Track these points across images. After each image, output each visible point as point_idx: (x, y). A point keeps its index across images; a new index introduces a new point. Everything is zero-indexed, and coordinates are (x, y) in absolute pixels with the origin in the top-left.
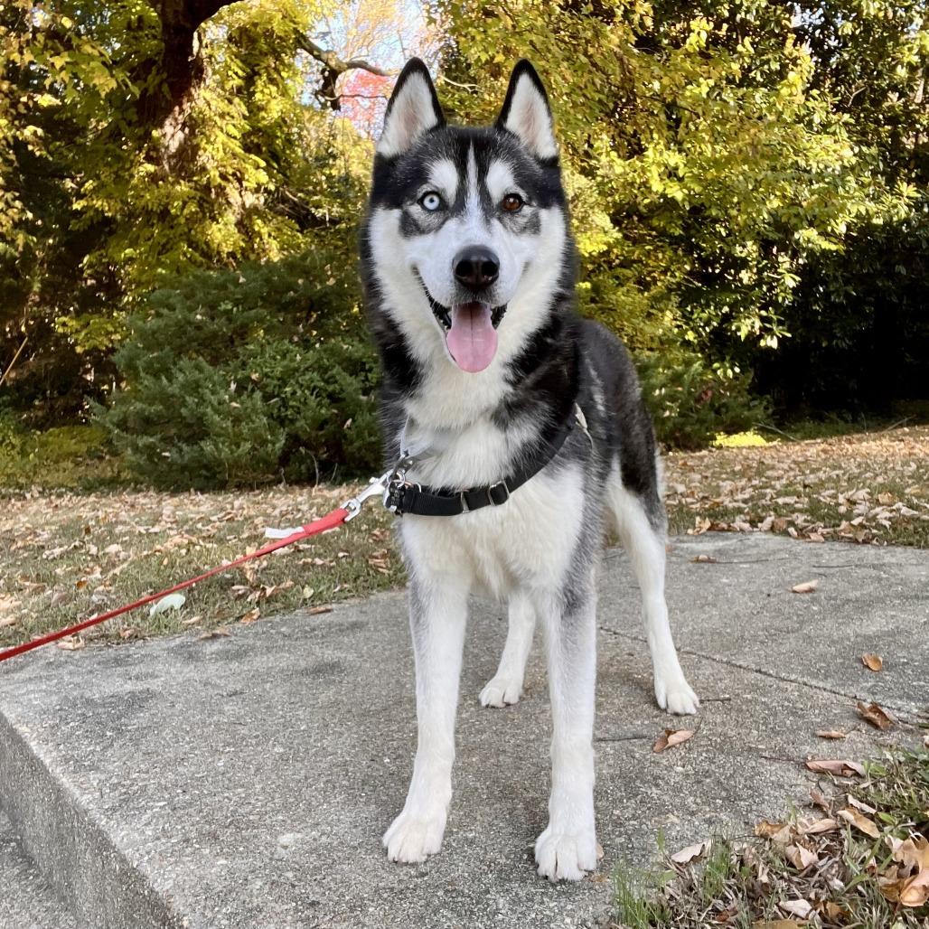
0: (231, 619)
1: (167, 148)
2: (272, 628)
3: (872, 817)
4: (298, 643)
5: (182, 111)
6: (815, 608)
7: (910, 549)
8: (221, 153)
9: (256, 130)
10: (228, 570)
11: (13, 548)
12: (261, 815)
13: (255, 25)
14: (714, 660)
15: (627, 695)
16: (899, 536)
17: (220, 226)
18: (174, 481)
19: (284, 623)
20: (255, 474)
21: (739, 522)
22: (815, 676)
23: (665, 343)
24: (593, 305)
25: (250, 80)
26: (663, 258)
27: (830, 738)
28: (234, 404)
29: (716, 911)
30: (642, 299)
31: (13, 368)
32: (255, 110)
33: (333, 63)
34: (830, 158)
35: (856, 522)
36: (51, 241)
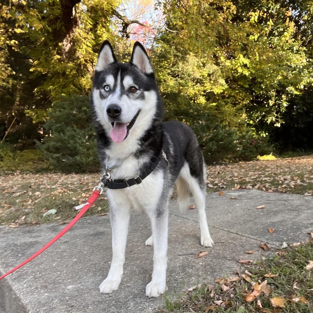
0: (71, 218)
1: (65, 50)
2: (85, 220)
3: (250, 277)
4: (92, 225)
5: (70, 36)
6: (261, 214)
7: (298, 195)
8: (85, 52)
9: (97, 44)
10: (74, 201)
11: (4, 193)
12: (63, 280)
13: (97, 6)
14: (224, 230)
15: (193, 241)
16: (295, 191)
17: (85, 79)
18: (67, 170)
19: (89, 219)
20: (95, 168)
21: (249, 186)
22: (252, 235)
23: (240, 125)
24: (216, 111)
25: (95, 26)
26: (242, 95)
27: (249, 254)
28: (87, 143)
29: (195, 304)
30: (233, 110)
31: (11, 128)
32: (97, 37)
33: (126, 21)
34: (299, 62)
35: (283, 186)
36: (22, 82)
